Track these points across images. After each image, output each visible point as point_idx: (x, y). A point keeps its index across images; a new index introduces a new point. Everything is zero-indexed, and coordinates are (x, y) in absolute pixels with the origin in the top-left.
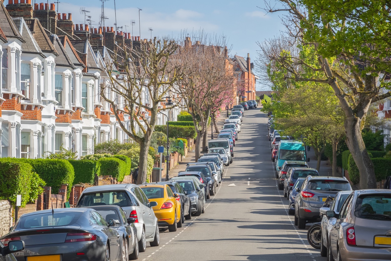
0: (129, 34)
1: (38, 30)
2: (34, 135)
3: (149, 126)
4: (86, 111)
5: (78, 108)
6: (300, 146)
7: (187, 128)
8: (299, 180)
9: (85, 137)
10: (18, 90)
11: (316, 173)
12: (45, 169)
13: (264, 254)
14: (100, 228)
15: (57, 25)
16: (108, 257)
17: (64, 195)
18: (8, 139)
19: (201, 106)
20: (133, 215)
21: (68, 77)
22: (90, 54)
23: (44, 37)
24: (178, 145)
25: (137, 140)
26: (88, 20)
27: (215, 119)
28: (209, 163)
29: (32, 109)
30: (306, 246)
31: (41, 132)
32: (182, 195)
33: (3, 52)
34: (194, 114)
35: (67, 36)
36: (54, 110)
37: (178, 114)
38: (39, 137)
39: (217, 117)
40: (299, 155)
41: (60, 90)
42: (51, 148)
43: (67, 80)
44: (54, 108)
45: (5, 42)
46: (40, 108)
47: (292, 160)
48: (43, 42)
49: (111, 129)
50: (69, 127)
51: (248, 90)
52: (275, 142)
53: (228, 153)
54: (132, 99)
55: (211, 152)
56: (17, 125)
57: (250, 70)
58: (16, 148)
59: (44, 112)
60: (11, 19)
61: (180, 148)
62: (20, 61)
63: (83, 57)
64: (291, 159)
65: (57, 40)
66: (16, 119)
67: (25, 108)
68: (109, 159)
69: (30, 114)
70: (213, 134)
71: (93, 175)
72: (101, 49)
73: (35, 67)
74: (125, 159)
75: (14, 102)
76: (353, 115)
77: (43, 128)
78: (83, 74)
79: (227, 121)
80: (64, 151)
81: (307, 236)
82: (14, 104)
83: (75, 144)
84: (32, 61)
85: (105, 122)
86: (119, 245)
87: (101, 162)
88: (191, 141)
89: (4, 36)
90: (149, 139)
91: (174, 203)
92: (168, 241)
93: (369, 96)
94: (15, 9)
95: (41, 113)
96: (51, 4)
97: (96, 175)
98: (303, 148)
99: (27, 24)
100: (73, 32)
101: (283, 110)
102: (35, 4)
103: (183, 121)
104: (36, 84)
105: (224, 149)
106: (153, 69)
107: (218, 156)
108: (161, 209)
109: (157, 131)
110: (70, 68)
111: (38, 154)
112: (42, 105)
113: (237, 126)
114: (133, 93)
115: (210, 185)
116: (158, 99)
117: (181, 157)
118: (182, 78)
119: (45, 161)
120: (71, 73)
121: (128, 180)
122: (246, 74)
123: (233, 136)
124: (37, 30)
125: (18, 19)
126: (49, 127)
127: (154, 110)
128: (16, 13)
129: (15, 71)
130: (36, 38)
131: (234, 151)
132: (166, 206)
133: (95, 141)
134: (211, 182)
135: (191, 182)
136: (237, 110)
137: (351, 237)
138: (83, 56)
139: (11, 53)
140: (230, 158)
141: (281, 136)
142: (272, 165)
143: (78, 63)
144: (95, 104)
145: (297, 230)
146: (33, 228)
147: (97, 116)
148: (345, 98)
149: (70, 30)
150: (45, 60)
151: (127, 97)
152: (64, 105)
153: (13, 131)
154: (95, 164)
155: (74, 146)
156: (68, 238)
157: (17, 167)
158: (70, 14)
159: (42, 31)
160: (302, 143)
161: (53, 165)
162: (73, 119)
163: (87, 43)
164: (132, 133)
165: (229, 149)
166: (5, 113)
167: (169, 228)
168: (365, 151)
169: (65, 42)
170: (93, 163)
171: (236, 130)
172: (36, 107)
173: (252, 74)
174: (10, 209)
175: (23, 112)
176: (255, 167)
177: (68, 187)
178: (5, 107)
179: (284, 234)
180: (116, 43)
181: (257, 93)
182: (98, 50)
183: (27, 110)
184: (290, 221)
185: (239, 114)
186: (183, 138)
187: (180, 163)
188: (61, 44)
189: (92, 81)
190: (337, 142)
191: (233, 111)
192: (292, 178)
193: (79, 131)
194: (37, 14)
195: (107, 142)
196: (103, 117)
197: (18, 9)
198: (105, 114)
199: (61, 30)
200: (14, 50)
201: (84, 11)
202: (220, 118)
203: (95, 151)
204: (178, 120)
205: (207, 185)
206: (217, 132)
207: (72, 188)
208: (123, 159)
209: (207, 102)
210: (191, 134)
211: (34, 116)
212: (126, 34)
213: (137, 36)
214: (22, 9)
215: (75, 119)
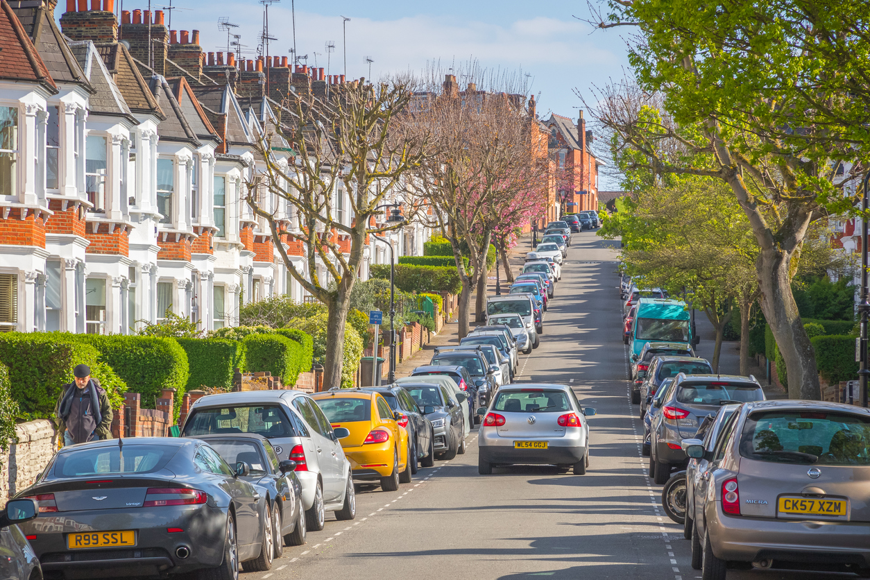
0: (321, 69)
1: (125, 66)
2: (113, 285)
3: (348, 268)
4: (223, 235)
5: (205, 229)
6: (681, 310)
7: (443, 271)
8: (665, 383)
9: (220, 289)
10: (80, 191)
11: (707, 368)
12: (130, 358)
13: (569, 535)
14: (218, 480)
15: (168, 55)
16: (232, 538)
17: (168, 412)
18: (60, 295)
19: (470, 223)
20: (297, 455)
21: (185, 163)
22: (232, 114)
23: (135, 81)
24: (422, 308)
25: (322, 297)
26: (234, 44)
27: (506, 252)
28: (482, 346)
29: (109, 232)
30: (660, 519)
31: (127, 278)
32: (413, 415)
33: (48, 114)
34: (454, 240)
35: (187, 77)
36: (156, 232)
37: (425, 241)
38: (123, 288)
39: (509, 248)
40: (677, 330)
41: (168, 191)
42: (148, 313)
43: (182, 170)
44: (156, 228)
45: (53, 93)
46: (126, 229)
47: (662, 340)
48: (133, 91)
49: (275, 272)
50: (185, 269)
51: (581, 189)
52: (632, 302)
53: (528, 325)
54: (311, 210)
55: (492, 323)
56: (77, 265)
57: (584, 147)
58: (75, 312)
59: (134, 238)
60: (69, 44)
61: (425, 315)
62: (86, 131)
63: (218, 121)
64: (662, 338)
65: (164, 87)
66: (75, 251)
67: (95, 231)
68: (265, 337)
69: (105, 242)
70: (501, 284)
71: (231, 370)
72: (258, 102)
73: (116, 143)
74: (299, 338)
75: (72, 217)
76: (775, 246)
77: (132, 270)
78: (218, 156)
79: (532, 255)
80: (175, 320)
81: (661, 499)
82: (72, 221)
83: (199, 305)
84: (109, 131)
85: (263, 259)
86: (257, 514)
87: (249, 344)
88: (452, 298)
89: (51, 81)
90: (346, 295)
91: (392, 431)
92: (375, 509)
93: (807, 205)
94: (80, 22)
95: (127, 240)
96: (156, 11)
97: (236, 370)
98: (687, 315)
99: (101, 55)
100: (201, 70)
101: (645, 233)
102: (123, 12)
103: (436, 255)
104: (117, 179)
105: (521, 318)
106: (356, 144)
107: (505, 332)
108: (364, 444)
109: (377, 276)
110: (189, 144)
111: (121, 325)
112: (129, 222)
113: (553, 268)
114: (313, 195)
115: (482, 394)
116: (367, 210)
117: (429, 335)
118: (419, 164)
119: (129, 341)
120: (190, 154)
121: (307, 382)
122: (577, 153)
123: (543, 288)
124: (121, 66)
125: (82, 45)
126: (144, 268)
127: (359, 233)
128: (82, 31)
129: (74, 152)
130: (119, 84)
131: (544, 322)
132: (376, 437)
133: (241, 298)
134: (484, 388)
135: (436, 388)
136: (555, 232)
137: (731, 499)
138: (219, 118)
139: (66, 116)
140: (534, 337)
141: (640, 289)
142: (622, 350)
143: (206, 133)
144: (241, 220)
145: (651, 486)
146: (81, 476)
147: (246, 245)
148: (757, 209)
149: (195, 65)
150: (137, 128)
151: (301, 204)
152: (177, 222)
153: (70, 276)
154: (235, 348)
155: (198, 309)
156: (150, 498)
157: (66, 353)
158: (195, 32)
159: (131, 69)
160: (685, 304)
161: (144, 349)
162: (195, 252)
163: (228, 91)
164: (310, 283)
165: (532, 318)
166: (52, 240)
167: (381, 484)
168: (798, 323)
169: (182, 90)
170: (231, 345)
171: (550, 275)
172: (118, 226)
173: (589, 153)
174: (53, 438)
175: (91, 238)
176: (585, 356)
177: (176, 395)
178: (54, 228)
179: (621, 495)
180: (292, 89)
181: (601, 195)
182: (250, 106)
183: (99, 232)
184: (642, 469)
185: (559, 241)
186: (433, 293)
187: (425, 347)
188: (172, 95)
189: (235, 172)
190: (750, 303)
191: (547, 233)
192: (656, 378)
193: (207, 278)
194: (126, 33)
195: (267, 302)
196: (259, 248)
197: (87, 22)
198: (263, 242)
199: (176, 65)
200: (72, 109)
201: (226, 24)
202: (517, 249)
203: (241, 320)
204: (424, 255)
205: (475, 395)
206: (510, 279)
207: (185, 397)
208: (296, 338)
209: (484, 214)
210: (450, 285)
211: (112, 246)
212: (314, 70)
213: (338, 74)
214: (94, 23)
215: (199, 252)
